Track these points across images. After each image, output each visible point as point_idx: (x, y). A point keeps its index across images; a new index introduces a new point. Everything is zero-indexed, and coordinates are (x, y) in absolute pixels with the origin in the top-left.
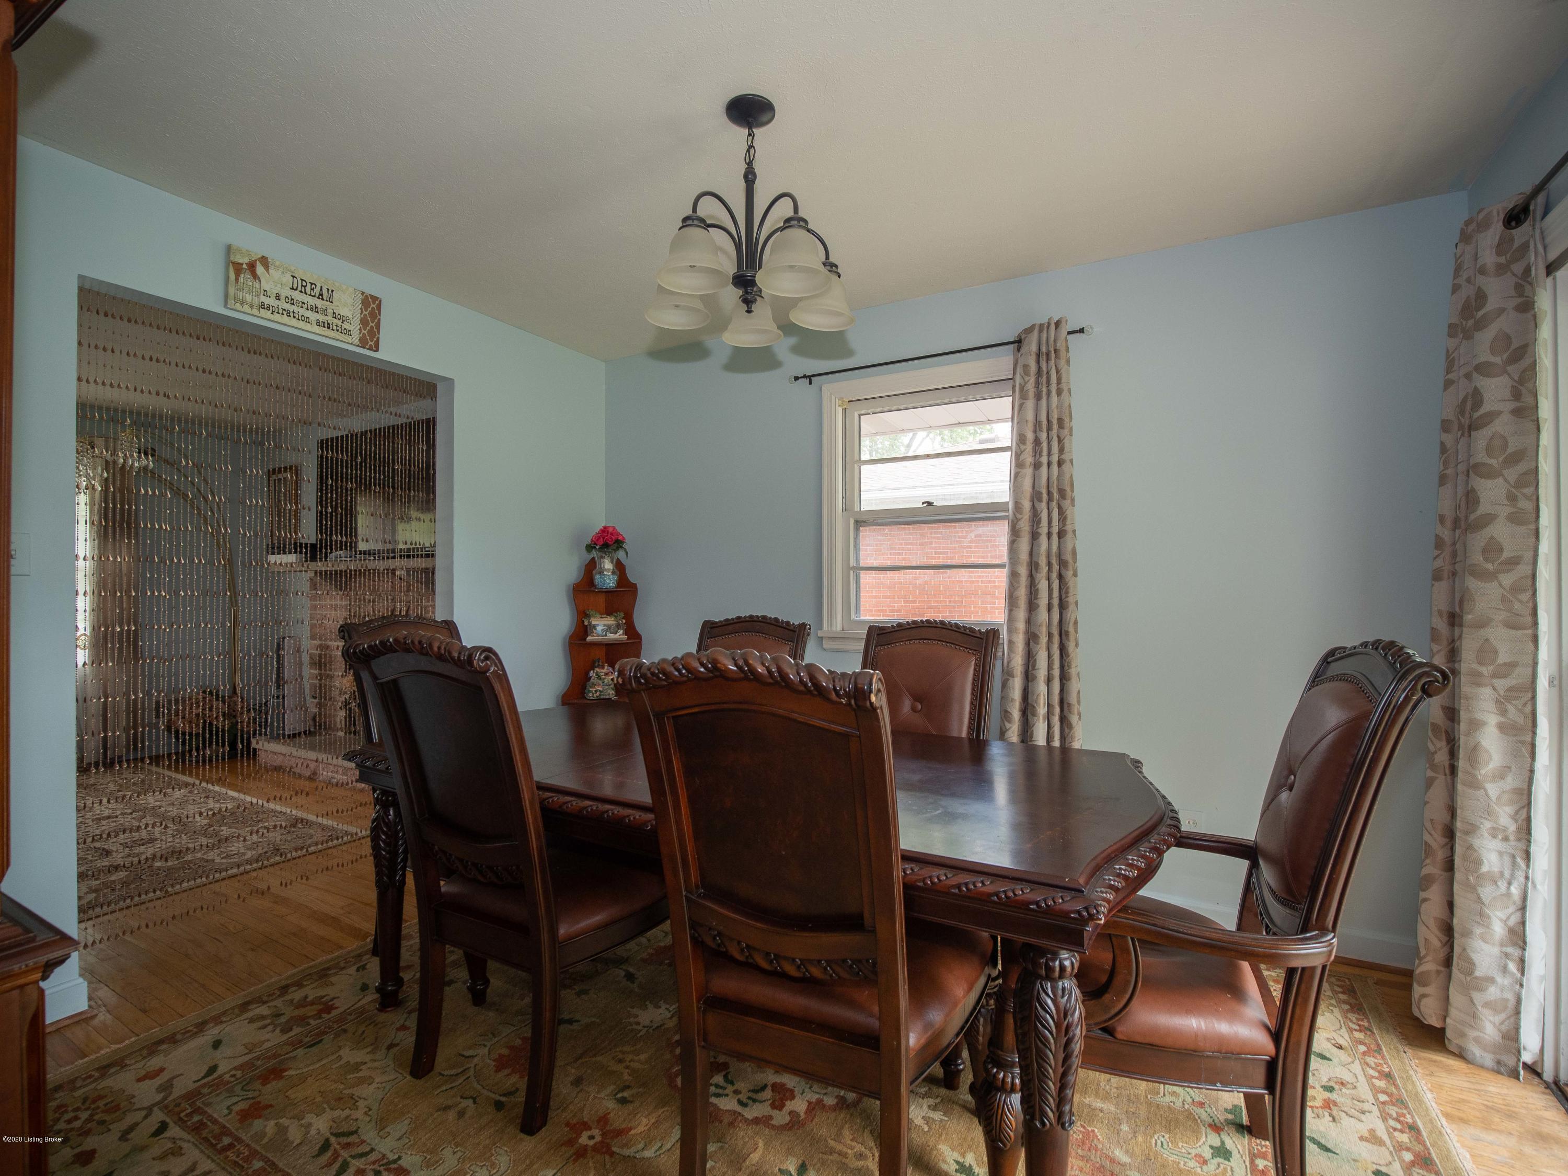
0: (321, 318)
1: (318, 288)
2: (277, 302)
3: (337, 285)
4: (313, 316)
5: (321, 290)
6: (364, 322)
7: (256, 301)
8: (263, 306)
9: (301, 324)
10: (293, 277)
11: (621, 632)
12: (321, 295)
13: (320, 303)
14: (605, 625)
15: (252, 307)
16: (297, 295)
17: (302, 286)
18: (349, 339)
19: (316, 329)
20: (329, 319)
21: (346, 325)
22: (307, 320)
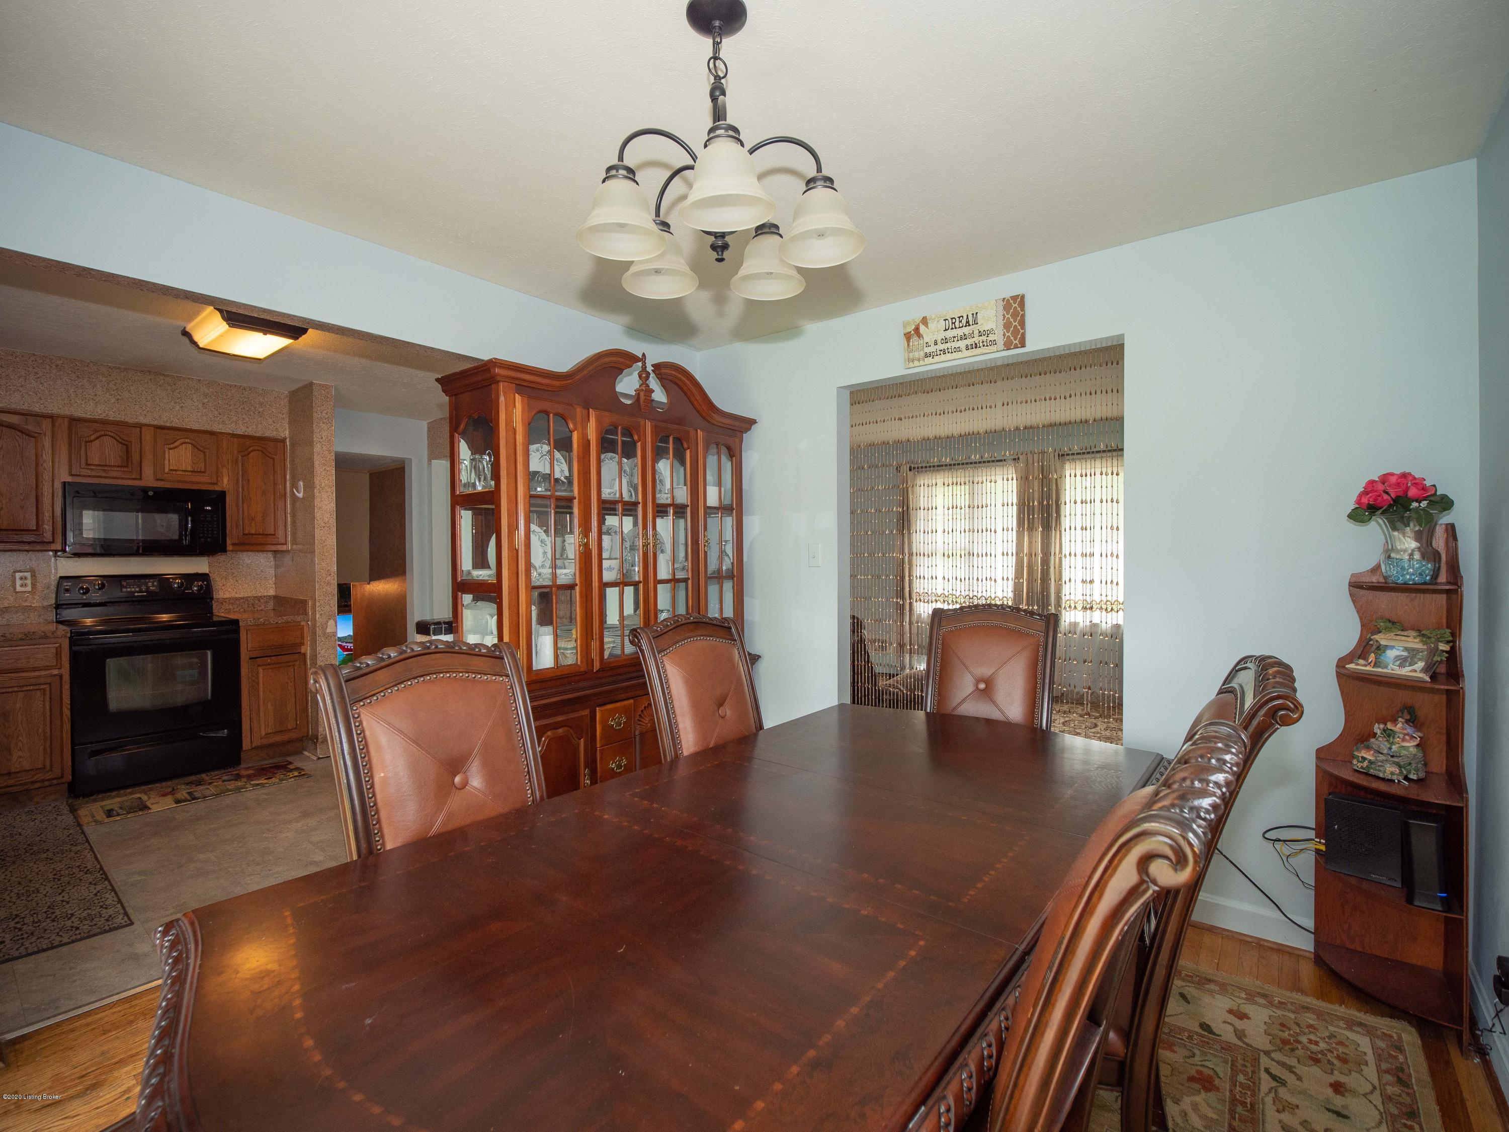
0: (969, 342)
1: (965, 317)
2: (936, 347)
3: (980, 306)
4: (962, 344)
5: (967, 318)
6: (1007, 326)
7: (922, 354)
8: (926, 356)
9: (955, 355)
10: (945, 320)
11: (1420, 665)
12: (968, 322)
13: (967, 330)
14: (1406, 649)
15: (919, 360)
16: (950, 334)
17: (953, 323)
18: (994, 348)
19: (966, 353)
20: (977, 339)
21: (991, 337)
22: (958, 350)
